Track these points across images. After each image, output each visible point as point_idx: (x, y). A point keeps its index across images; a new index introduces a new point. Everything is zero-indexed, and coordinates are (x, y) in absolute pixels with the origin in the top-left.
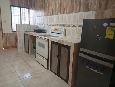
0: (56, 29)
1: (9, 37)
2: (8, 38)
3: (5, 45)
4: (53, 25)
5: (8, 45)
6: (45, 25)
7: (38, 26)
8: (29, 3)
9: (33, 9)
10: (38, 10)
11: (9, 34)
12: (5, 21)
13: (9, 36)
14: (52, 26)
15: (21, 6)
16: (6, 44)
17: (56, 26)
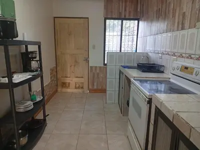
0: (186, 68)
1: (98, 74)
2: (96, 76)
3: (90, 87)
4: (181, 56)
5: (95, 87)
6: (163, 54)
7: (150, 54)
8: (139, 10)
9: (145, 20)
10: (152, 21)
11: (98, 69)
12: (94, 47)
13: (98, 71)
14: (179, 57)
15: (123, 17)
16: (93, 85)
17: (187, 58)
